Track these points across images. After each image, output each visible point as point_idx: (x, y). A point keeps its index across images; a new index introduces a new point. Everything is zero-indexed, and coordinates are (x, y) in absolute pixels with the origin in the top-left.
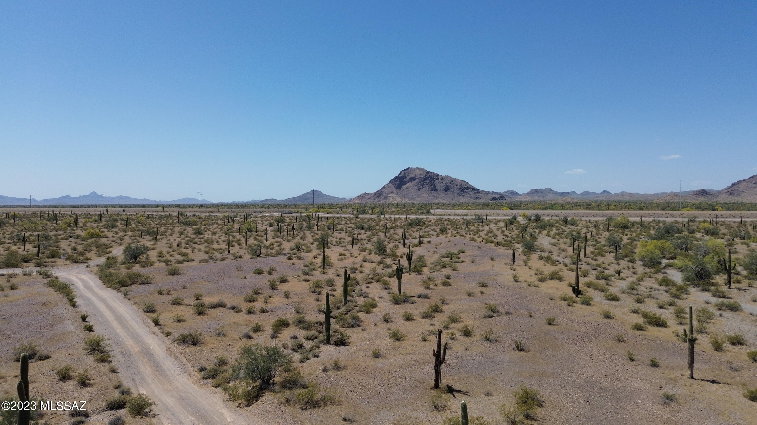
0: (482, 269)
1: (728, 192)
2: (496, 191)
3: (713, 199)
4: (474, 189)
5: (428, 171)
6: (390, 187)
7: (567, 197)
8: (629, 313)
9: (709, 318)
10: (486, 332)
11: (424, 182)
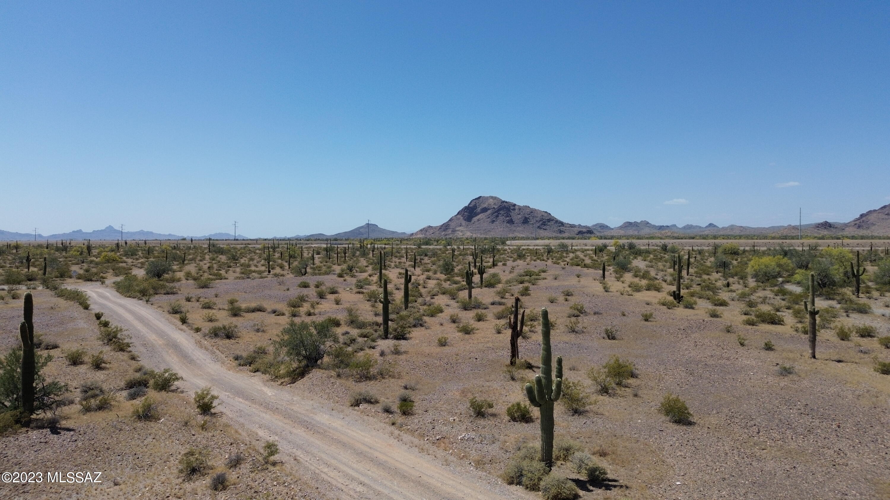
0: (566, 284)
1: (856, 224)
2: (583, 225)
3: (838, 233)
4: (557, 221)
5: (503, 200)
6: (459, 219)
7: (667, 231)
8: (740, 315)
9: (834, 317)
10: (572, 323)
11: (499, 214)
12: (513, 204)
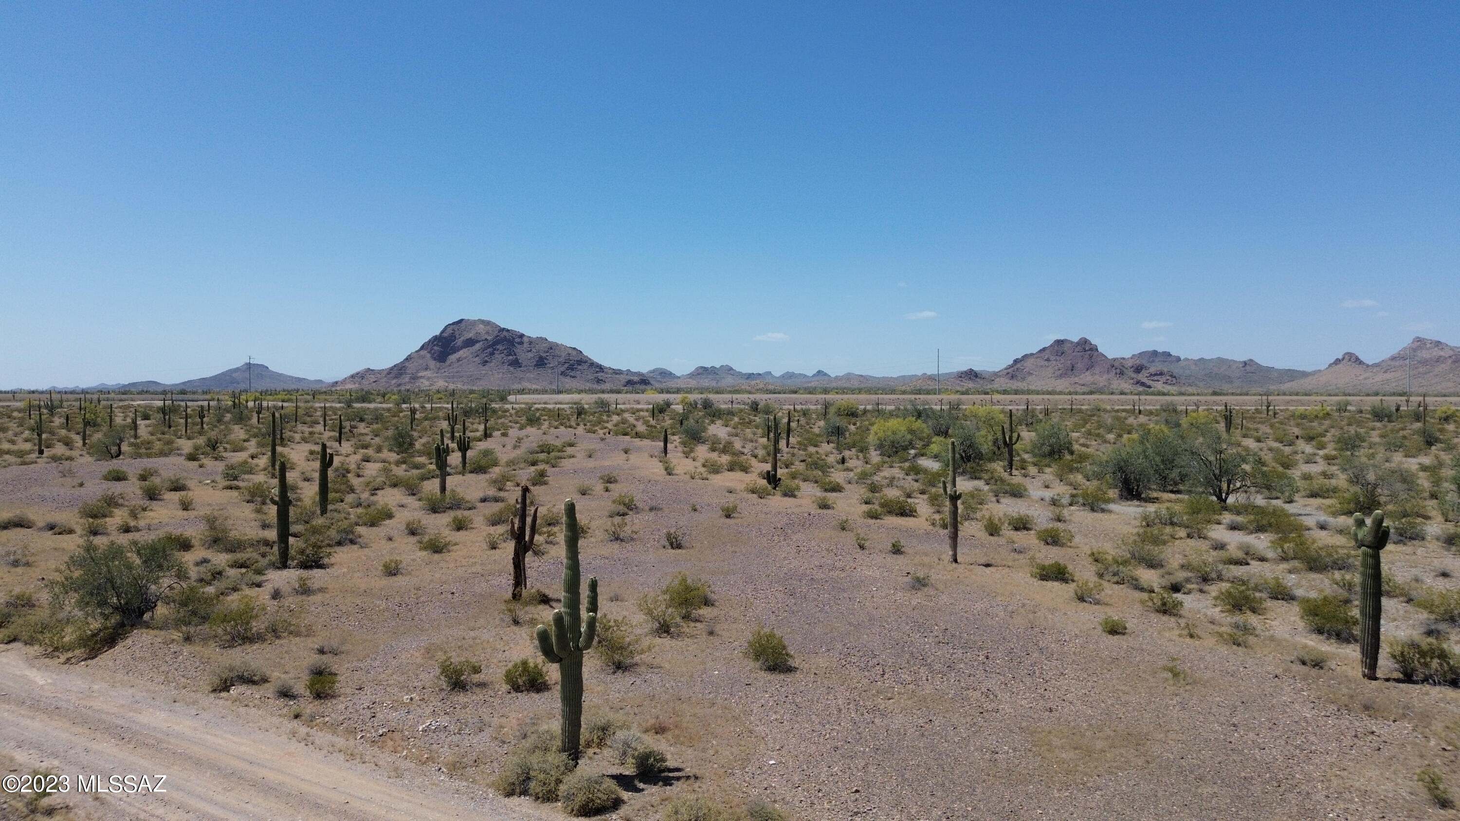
0: (607, 463)
1: (1008, 373)
2: (633, 370)
3: (987, 385)
4: (592, 364)
5: (502, 327)
6: (423, 357)
7: (758, 381)
8: (859, 505)
9: (981, 504)
10: (615, 526)
11: (495, 350)
12: (519, 334)
